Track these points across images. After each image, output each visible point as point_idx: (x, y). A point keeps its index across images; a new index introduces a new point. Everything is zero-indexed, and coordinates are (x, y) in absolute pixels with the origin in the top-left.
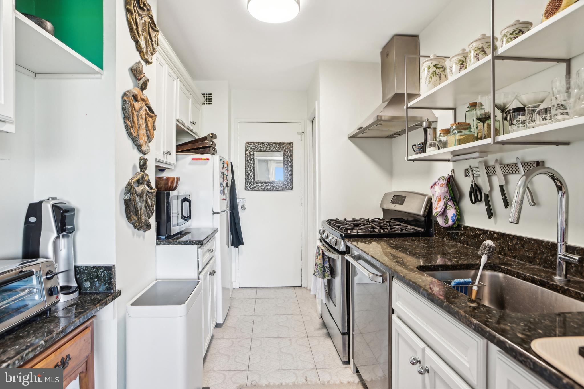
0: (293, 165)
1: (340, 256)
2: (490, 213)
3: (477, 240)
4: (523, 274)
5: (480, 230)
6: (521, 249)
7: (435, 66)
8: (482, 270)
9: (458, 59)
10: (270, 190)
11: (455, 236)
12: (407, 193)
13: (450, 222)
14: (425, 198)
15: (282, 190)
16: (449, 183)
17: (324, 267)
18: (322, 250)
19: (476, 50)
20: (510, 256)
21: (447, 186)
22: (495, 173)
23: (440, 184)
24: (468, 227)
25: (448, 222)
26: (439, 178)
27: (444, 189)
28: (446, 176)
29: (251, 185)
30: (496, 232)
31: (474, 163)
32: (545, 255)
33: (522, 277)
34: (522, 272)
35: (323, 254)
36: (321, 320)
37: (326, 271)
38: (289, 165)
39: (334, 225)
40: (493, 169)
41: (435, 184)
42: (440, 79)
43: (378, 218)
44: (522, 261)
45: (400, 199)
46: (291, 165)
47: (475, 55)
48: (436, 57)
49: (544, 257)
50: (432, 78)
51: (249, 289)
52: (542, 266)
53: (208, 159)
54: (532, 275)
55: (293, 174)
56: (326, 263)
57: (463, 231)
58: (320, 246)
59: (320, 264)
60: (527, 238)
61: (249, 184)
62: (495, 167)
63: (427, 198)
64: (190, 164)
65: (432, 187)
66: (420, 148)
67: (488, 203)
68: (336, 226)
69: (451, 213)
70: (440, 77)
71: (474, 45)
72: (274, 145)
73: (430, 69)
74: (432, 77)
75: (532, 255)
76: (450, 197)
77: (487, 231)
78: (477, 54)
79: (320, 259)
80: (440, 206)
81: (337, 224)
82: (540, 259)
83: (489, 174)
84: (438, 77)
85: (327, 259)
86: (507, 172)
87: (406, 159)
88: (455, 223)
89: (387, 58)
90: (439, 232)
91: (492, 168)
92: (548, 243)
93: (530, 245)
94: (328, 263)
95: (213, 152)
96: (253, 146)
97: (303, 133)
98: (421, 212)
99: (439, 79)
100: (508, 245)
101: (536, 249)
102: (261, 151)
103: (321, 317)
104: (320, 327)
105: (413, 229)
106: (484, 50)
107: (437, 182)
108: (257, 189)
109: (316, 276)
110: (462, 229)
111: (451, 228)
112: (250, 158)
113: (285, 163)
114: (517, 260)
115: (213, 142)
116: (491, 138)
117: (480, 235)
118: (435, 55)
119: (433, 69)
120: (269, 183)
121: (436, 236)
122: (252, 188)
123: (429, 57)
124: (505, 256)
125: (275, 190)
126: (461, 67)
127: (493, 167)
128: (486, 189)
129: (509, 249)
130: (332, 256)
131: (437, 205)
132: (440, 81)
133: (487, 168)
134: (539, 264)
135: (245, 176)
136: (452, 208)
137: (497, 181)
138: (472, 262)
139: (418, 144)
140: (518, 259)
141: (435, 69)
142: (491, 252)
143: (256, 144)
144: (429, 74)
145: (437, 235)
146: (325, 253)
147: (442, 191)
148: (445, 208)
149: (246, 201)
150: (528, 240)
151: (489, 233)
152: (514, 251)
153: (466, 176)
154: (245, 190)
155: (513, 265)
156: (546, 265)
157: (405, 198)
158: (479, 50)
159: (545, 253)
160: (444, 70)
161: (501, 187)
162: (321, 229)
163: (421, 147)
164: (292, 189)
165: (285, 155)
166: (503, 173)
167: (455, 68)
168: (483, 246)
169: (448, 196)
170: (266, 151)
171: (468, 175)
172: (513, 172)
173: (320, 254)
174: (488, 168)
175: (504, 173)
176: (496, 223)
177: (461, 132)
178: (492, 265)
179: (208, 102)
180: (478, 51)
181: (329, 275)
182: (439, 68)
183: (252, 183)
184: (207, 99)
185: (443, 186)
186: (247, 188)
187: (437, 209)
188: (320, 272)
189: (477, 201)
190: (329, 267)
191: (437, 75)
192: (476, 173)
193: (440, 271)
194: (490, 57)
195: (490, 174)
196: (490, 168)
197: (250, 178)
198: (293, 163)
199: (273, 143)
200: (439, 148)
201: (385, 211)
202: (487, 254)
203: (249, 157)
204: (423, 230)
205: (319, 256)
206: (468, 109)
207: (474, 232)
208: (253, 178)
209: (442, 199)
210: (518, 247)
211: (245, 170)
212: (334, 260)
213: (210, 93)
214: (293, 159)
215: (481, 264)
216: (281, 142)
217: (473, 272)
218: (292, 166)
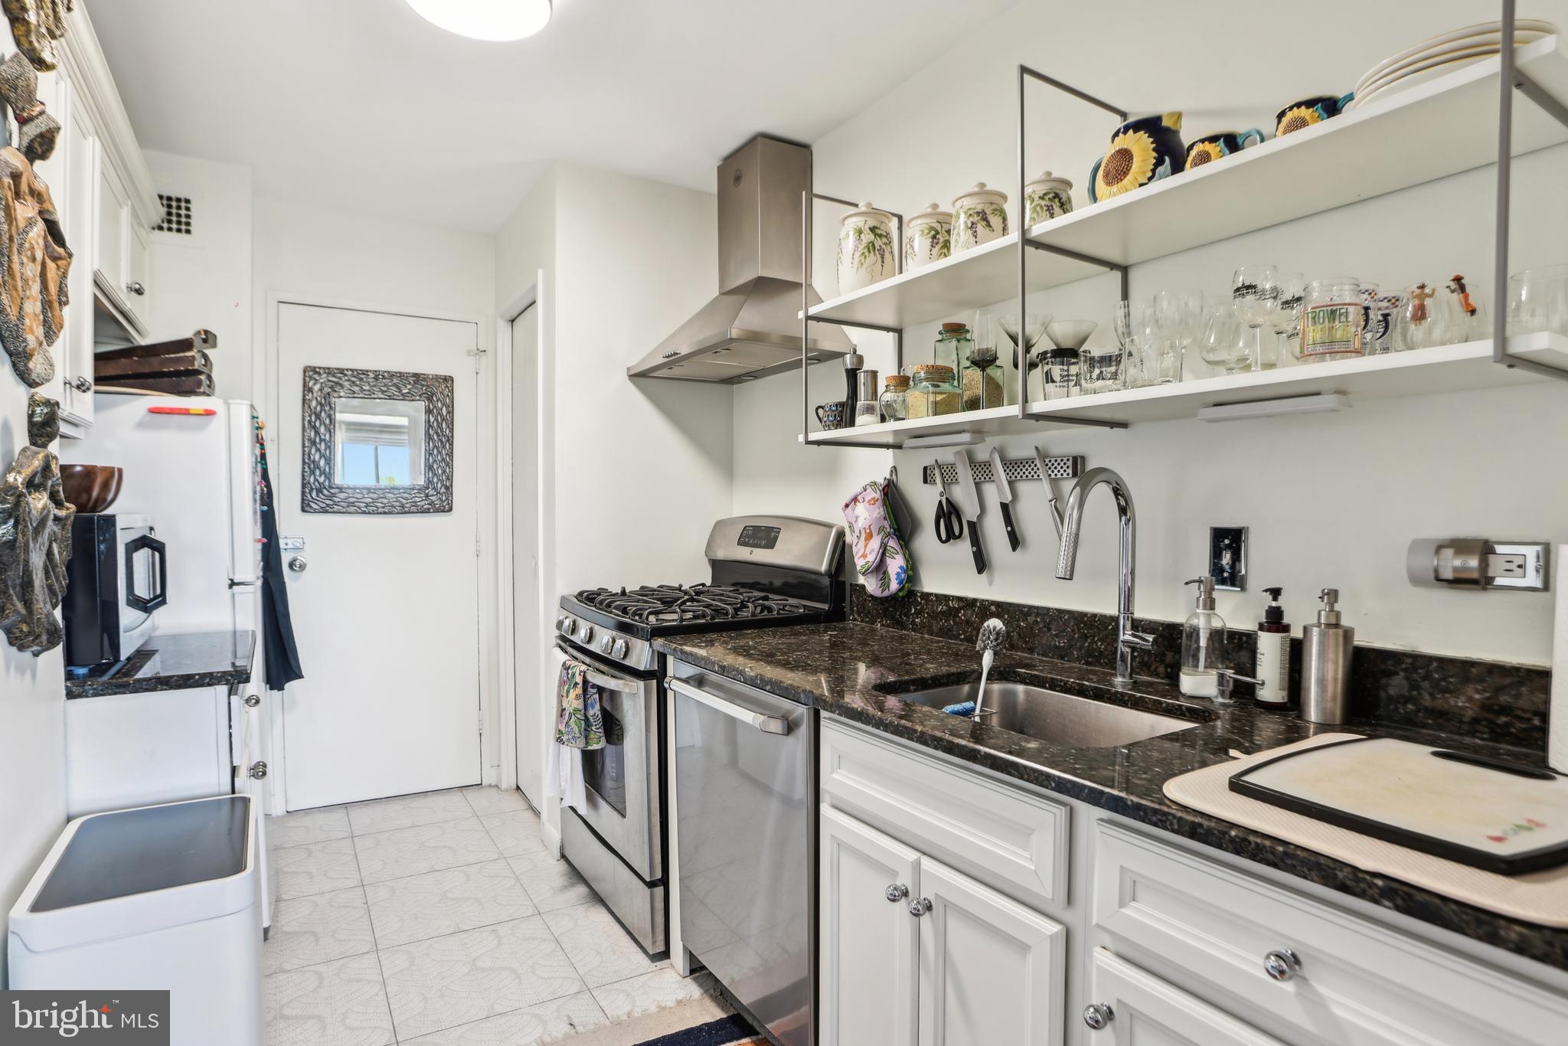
0: (452, 442)
1: (641, 684)
2: (982, 563)
3: (954, 621)
4: (1061, 681)
5: (960, 599)
6: (1045, 632)
7: (873, 229)
8: (986, 683)
9: (926, 224)
10: (385, 513)
11: (901, 617)
12: (782, 520)
13: (894, 586)
14: (831, 532)
15: (422, 512)
16: (886, 498)
17: (587, 719)
18: (582, 674)
19: (970, 215)
20: (1023, 650)
21: (884, 504)
22: (990, 478)
23: (867, 499)
24: (931, 594)
25: (888, 587)
26: (864, 485)
27: (878, 511)
28: (881, 481)
29: (323, 497)
30: (995, 602)
31: (947, 456)
32: (1089, 640)
33: (1060, 686)
34: (1059, 677)
35: (585, 682)
36: (563, 865)
37: (594, 728)
38: (441, 440)
39: (609, 605)
40: (987, 469)
41: (855, 500)
42: (883, 262)
43: (703, 585)
44: (1046, 657)
45: (763, 534)
46: (448, 440)
47: (970, 225)
48: (870, 210)
49: (1087, 644)
50: (865, 257)
51: (319, 811)
52: (1083, 662)
53: (209, 413)
54: (1079, 680)
55: (452, 465)
56: (593, 707)
57: (921, 603)
58: (568, 663)
59: (576, 710)
60: (1055, 609)
61: (314, 494)
62: (990, 465)
63: (834, 531)
64: (141, 425)
65: (847, 506)
66: (835, 415)
67: (976, 541)
68: (616, 608)
69: (895, 565)
70: (883, 257)
71: (968, 203)
72: (395, 381)
73: (862, 235)
74: (867, 254)
75: (1064, 642)
76: (891, 528)
77: (975, 600)
78: (973, 224)
79: (577, 697)
80: (873, 550)
81: (618, 603)
82: (1080, 648)
83: (978, 479)
84: (879, 256)
85: (594, 696)
86: (1016, 477)
87: (801, 438)
88: (904, 586)
89: (736, 186)
90: (860, 610)
91: (985, 465)
92: (1095, 615)
93: (1061, 623)
94: (598, 707)
95: (207, 390)
96: (329, 381)
97: (485, 351)
98: (822, 564)
99: (880, 260)
100: (1019, 626)
101: (1073, 631)
102: (352, 395)
103: (563, 856)
104: (565, 883)
105: (805, 607)
106: (987, 218)
107: (860, 494)
108: (344, 510)
109: (566, 743)
110: (919, 599)
111: (893, 598)
112: (318, 417)
113: (429, 435)
114: (1036, 656)
115: (205, 357)
116: (1018, 406)
117: (958, 610)
118: (869, 205)
119: (868, 237)
120: (381, 492)
121: (855, 619)
122: (328, 505)
123: (856, 205)
124: (1011, 650)
125: (398, 513)
126: (932, 242)
127: (987, 465)
128: (970, 511)
129: (1020, 635)
130: (610, 683)
131: (866, 546)
132: (882, 266)
133: (973, 467)
134: (1078, 659)
135: (304, 468)
136: (898, 553)
137: (994, 495)
138: (964, 666)
139: (831, 406)
140: (1038, 655)
141: (871, 237)
142: (1001, 643)
143: (341, 373)
144: (861, 247)
145: (856, 616)
146: (589, 678)
147: (874, 516)
148: (883, 554)
149: (306, 547)
150: (1057, 614)
151: (978, 604)
152: (1029, 638)
153: (925, 481)
154: (303, 510)
155: (1038, 667)
156: (1090, 660)
157: (779, 532)
158: (978, 216)
159: (1088, 637)
160: (890, 242)
161: (1005, 507)
162: (561, 618)
163: (836, 413)
164: (450, 510)
165: (429, 411)
166: (1008, 477)
167: (919, 242)
168: (986, 632)
169: (888, 527)
170: (373, 396)
171: (932, 480)
172: (1027, 476)
173: (576, 684)
174: (975, 466)
175: (1011, 477)
176: (990, 584)
177: (938, 386)
178: (1002, 669)
179: (174, 226)
180: (976, 219)
181: (600, 737)
182: (880, 236)
183: (325, 492)
184: (169, 214)
185: (874, 504)
186: (311, 507)
187: (864, 556)
188: (577, 731)
189: (951, 536)
190: (600, 716)
191: (877, 252)
192: (950, 477)
193: (912, 692)
194: (1014, 237)
195: (980, 479)
196: (980, 466)
197: (320, 476)
198: (452, 436)
199: (392, 375)
200: (883, 419)
201: (717, 566)
202: (994, 648)
203: (315, 413)
204: (826, 607)
205: (572, 691)
206: (940, 337)
207: (947, 605)
208: (329, 476)
209: (875, 534)
210: (1039, 630)
211: (304, 451)
212: (614, 695)
213: (182, 196)
214: (453, 425)
215: (982, 670)
216: (416, 374)
217: (966, 688)
218: (452, 444)
